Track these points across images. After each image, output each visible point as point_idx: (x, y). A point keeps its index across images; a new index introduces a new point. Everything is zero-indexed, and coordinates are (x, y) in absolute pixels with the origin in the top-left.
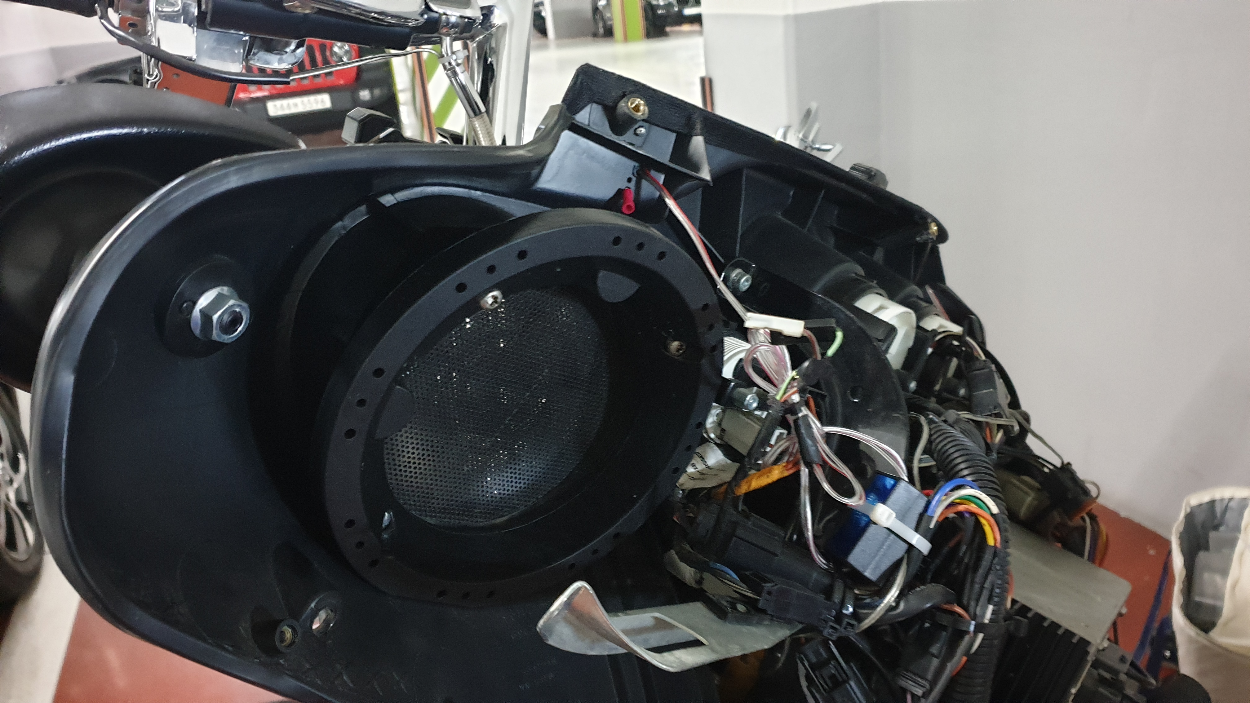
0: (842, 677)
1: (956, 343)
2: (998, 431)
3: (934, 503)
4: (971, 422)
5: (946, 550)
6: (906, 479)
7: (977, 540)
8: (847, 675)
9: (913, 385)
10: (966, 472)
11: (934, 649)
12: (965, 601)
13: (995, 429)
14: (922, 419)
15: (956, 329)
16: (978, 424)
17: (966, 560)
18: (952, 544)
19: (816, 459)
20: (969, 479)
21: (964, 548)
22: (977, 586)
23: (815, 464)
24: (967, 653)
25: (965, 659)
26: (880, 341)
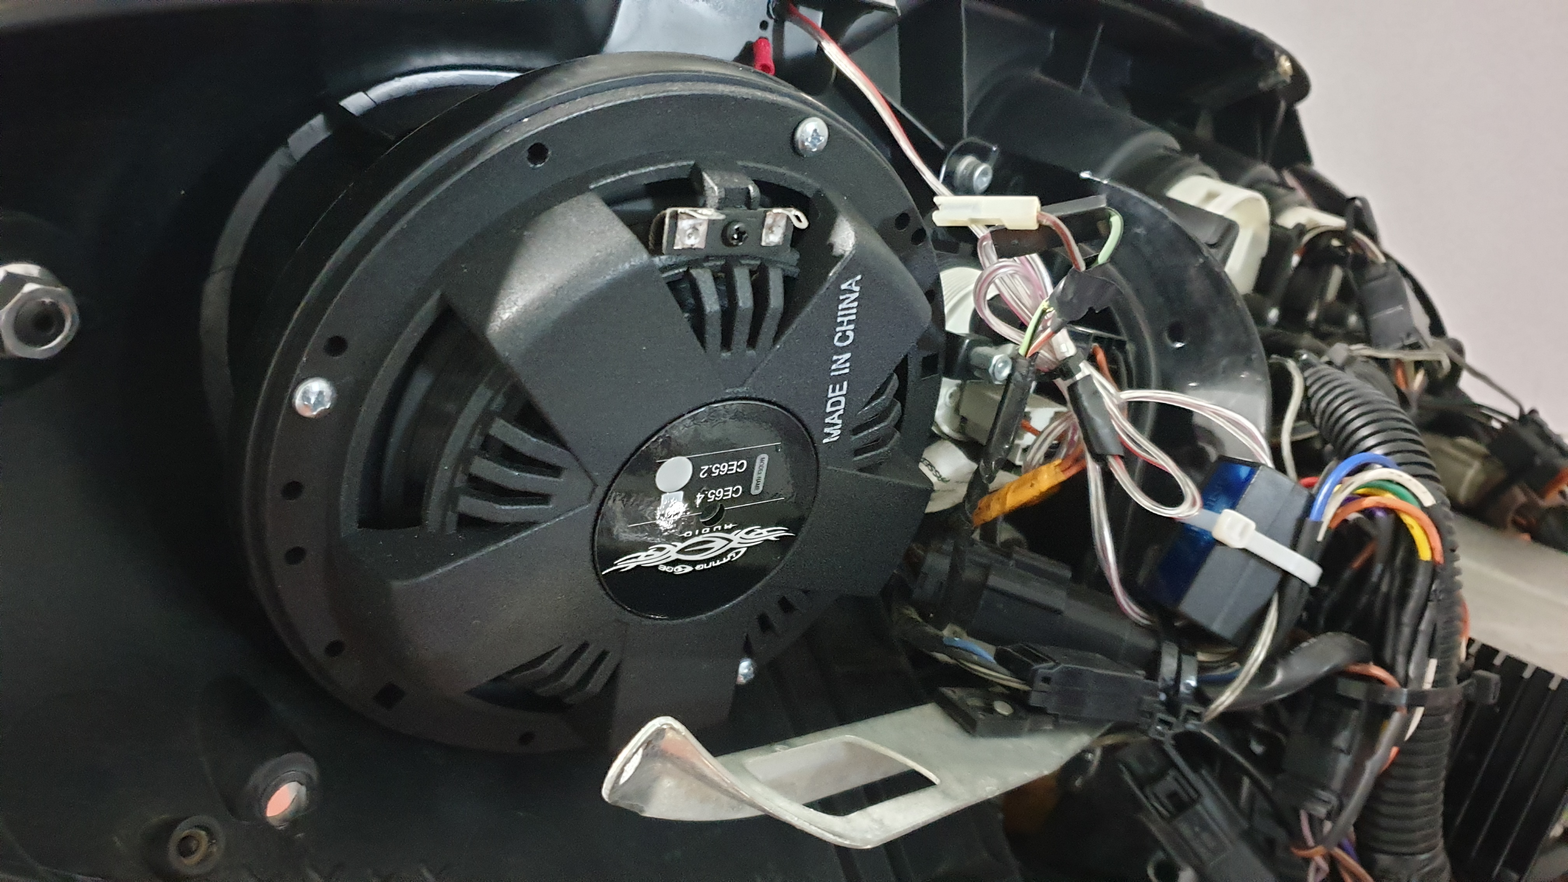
0: (1188, 794)
1: (1335, 243)
2: (1417, 370)
3: (1320, 498)
4: (1371, 362)
5: (1347, 574)
6: (1270, 464)
7: (1401, 554)
8: (1197, 791)
9: (1273, 314)
10: (1371, 442)
11: (1342, 740)
12: (1388, 656)
13: (1411, 369)
14: (1291, 365)
15: (1335, 222)
16: (1383, 363)
17: (1384, 588)
18: (1357, 564)
19: (1114, 449)
20: (1378, 451)
21: (1378, 568)
22: (1406, 631)
23: (1113, 456)
24: (1398, 740)
25: (1395, 750)
26: (1212, 246)
